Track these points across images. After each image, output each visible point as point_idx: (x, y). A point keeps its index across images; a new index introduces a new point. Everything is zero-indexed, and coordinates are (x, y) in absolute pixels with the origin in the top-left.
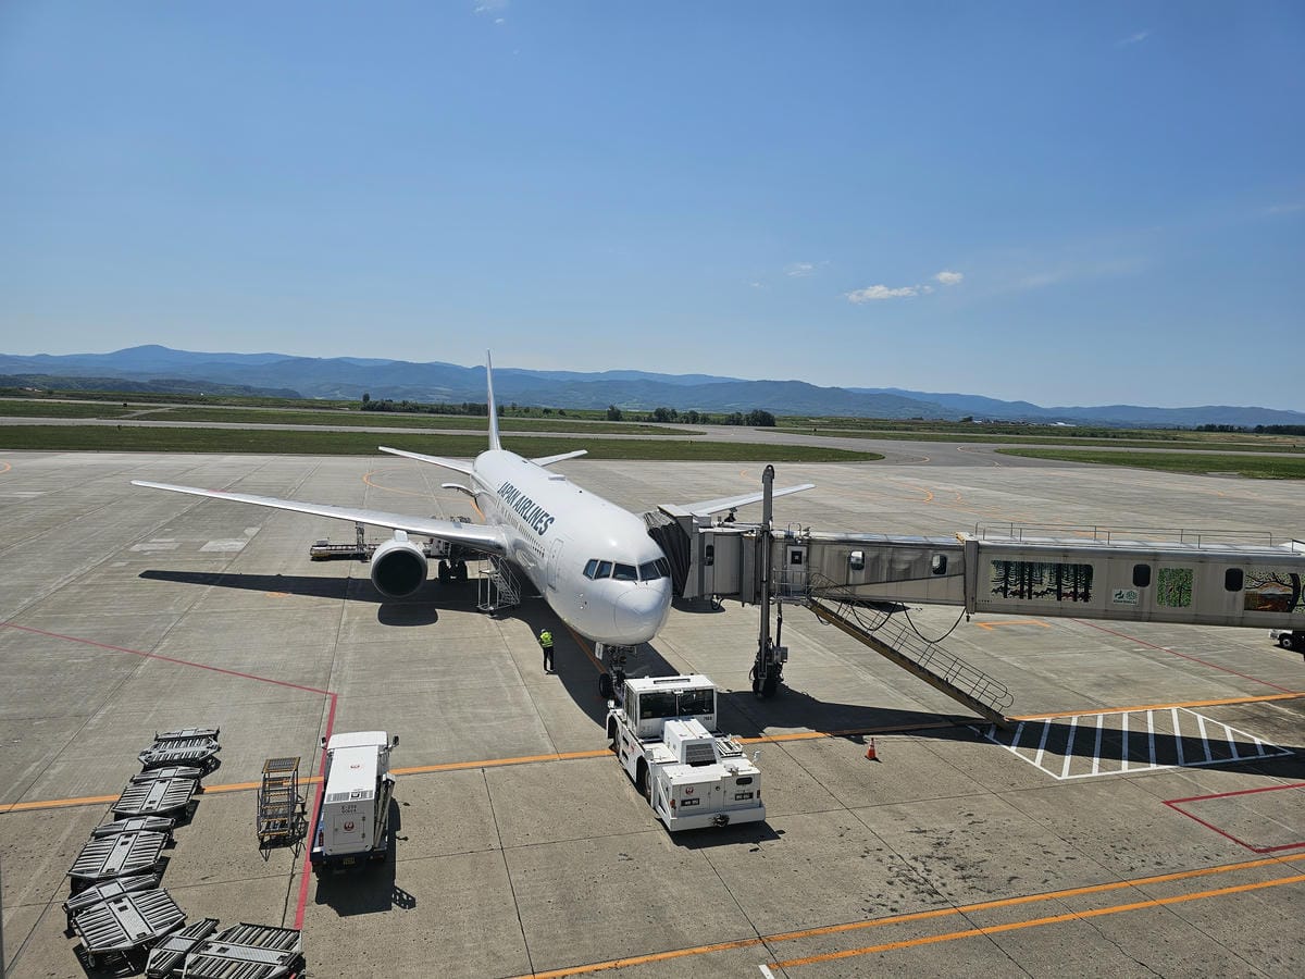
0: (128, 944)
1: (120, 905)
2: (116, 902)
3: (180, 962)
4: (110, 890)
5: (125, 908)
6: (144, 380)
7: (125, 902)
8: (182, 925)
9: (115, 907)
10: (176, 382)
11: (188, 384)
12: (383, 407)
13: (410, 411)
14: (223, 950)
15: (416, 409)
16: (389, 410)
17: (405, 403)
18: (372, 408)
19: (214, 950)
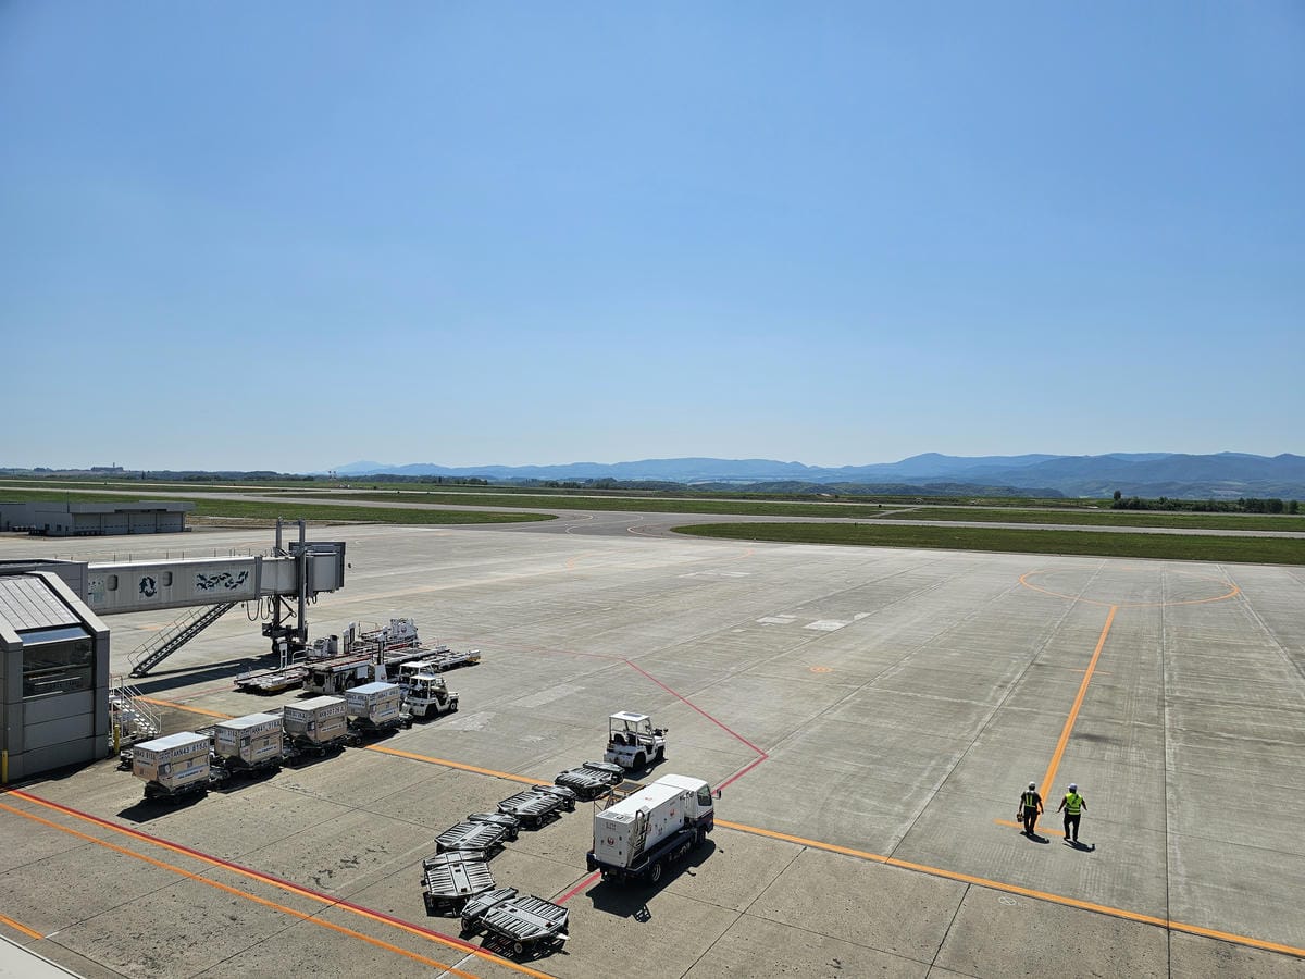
0: (454, 894)
1: (457, 868)
2: (455, 866)
3: (484, 912)
4: (454, 857)
5: (459, 871)
6: (922, 485)
7: (461, 867)
8: (492, 889)
9: (453, 868)
10: (947, 485)
11: (957, 486)
12: (1137, 505)
13: (1170, 508)
14: (512, 911)
15: (1176, 506)
16: (1144, 507)
17: (1162, 500)
18: (1123, 506)
19: (506, 910)
